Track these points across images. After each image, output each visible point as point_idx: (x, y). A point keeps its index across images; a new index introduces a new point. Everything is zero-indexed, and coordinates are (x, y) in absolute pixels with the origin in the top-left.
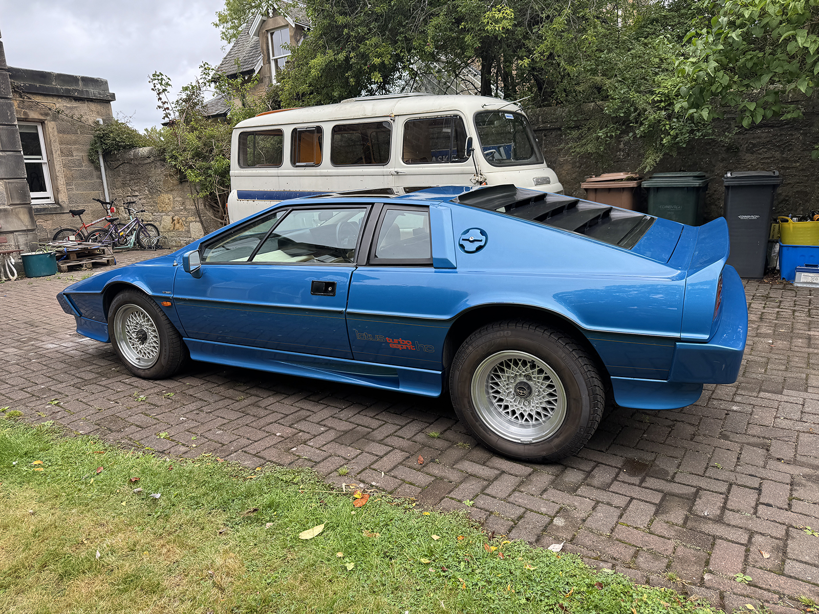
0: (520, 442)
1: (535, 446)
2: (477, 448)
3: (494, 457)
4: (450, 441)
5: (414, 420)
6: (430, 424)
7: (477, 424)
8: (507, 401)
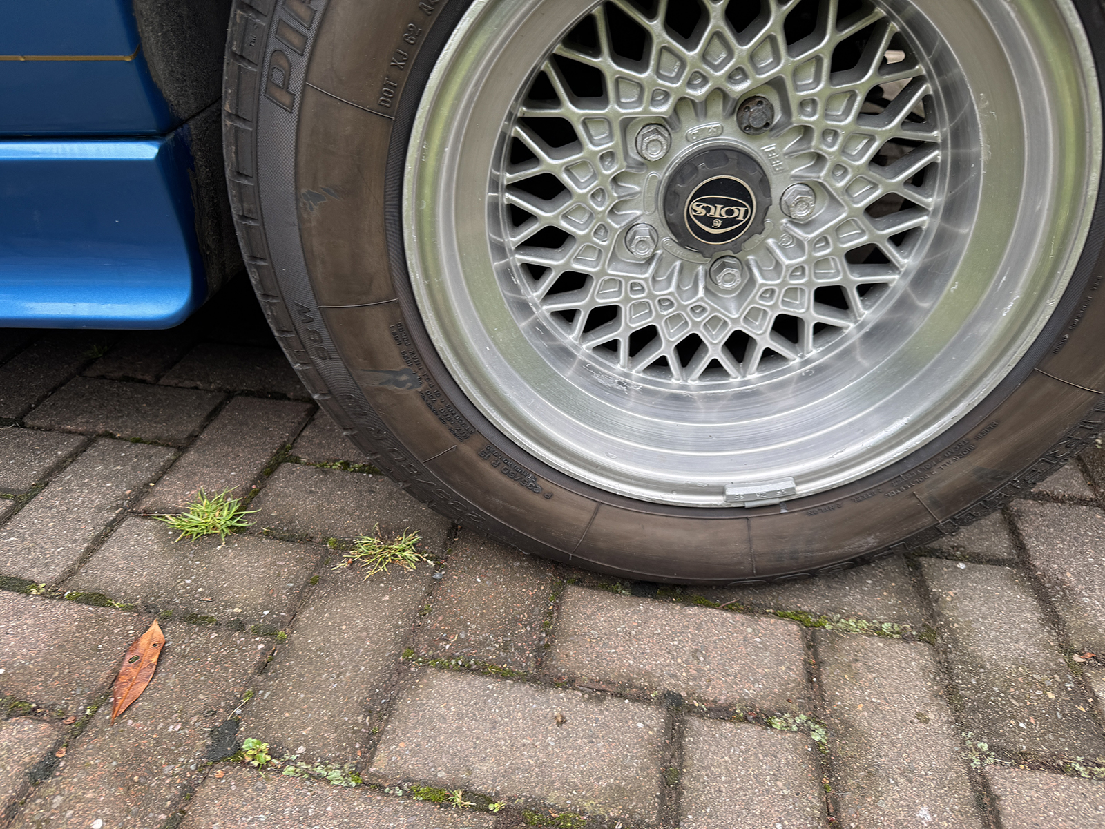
0: (718, 501)
1: (811, 512)
2: (465, 551)
3: (574, 594)
4: (307, 540)
5: (91, 440)
6: (182, 449)
7: (468, 450)
8: (613, 281)
